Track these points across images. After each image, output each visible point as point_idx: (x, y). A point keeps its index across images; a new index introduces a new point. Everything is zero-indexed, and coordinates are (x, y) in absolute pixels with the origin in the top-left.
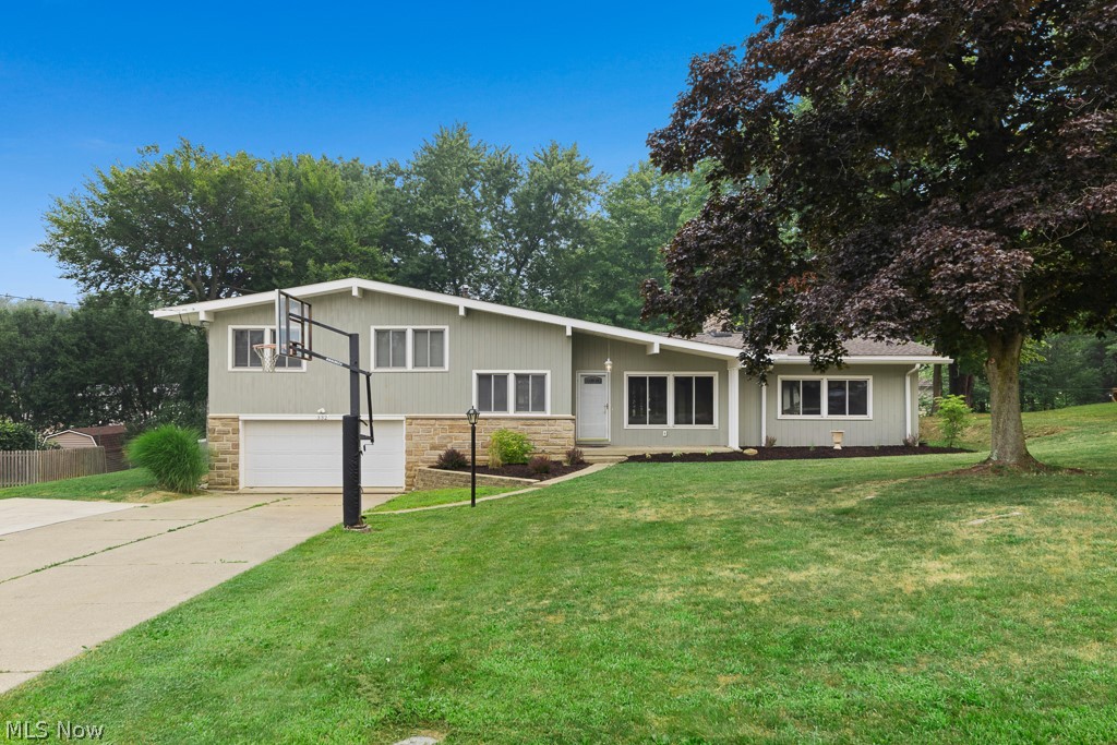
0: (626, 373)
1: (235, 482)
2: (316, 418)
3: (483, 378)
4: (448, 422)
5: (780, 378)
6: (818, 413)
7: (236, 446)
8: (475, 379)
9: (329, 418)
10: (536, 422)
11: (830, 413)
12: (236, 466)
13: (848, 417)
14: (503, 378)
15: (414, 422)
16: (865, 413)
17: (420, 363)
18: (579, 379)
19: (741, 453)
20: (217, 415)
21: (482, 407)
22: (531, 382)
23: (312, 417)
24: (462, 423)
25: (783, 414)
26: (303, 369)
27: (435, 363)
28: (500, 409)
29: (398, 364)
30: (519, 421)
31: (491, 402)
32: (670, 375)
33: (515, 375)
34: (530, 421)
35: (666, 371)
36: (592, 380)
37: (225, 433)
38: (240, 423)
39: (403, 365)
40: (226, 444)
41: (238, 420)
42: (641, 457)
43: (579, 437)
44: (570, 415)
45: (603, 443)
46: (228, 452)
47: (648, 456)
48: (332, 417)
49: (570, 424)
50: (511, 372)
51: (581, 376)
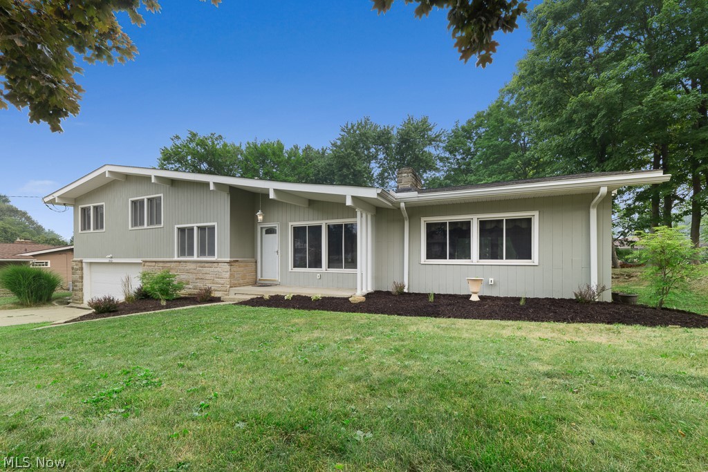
0: (290, 224)
1: (81, 300)
2: (108, 261)
3: (182, 230)
4: (161, 264)
5: (424, 221)
6: (468, 256)
7: (82, 278)
8: (176, 230)
10: (206, 265)
11: (482, 257)
12: (82, 290)
13: (505, 261)
14: (191, 229)
15: (147, 264)
16: (529, 257)
17: (151, 222)
18: (259, 230)
19: (346, 300)
20: (75, 259)
21: (182, 253)
22: (207, 233)
23: (107, 261)
24: (168, 265)
25: (427, 258)
26: (104, 230)
27: (159, 222)
28: (191, 254)
29: (142, 224)
30: (199, 264)
31: (185, 249)
32: (324, 224)
33: (198, 227)
34: (203, 264)
35: (320, 220)
36: (271, 231)
37: (77, 270)
38: (84, 264)
39: (143, 224)
40: (77, 277)
41: (81, 262)
42: (262, 298)
43: (259, 277)
44: (228, 259)
45: (274, 283)
46: (77, 282)
47: (267, 297)
48: (114, 260)
49: (227, 267)
50: (195, 225)
51: (262, 228)
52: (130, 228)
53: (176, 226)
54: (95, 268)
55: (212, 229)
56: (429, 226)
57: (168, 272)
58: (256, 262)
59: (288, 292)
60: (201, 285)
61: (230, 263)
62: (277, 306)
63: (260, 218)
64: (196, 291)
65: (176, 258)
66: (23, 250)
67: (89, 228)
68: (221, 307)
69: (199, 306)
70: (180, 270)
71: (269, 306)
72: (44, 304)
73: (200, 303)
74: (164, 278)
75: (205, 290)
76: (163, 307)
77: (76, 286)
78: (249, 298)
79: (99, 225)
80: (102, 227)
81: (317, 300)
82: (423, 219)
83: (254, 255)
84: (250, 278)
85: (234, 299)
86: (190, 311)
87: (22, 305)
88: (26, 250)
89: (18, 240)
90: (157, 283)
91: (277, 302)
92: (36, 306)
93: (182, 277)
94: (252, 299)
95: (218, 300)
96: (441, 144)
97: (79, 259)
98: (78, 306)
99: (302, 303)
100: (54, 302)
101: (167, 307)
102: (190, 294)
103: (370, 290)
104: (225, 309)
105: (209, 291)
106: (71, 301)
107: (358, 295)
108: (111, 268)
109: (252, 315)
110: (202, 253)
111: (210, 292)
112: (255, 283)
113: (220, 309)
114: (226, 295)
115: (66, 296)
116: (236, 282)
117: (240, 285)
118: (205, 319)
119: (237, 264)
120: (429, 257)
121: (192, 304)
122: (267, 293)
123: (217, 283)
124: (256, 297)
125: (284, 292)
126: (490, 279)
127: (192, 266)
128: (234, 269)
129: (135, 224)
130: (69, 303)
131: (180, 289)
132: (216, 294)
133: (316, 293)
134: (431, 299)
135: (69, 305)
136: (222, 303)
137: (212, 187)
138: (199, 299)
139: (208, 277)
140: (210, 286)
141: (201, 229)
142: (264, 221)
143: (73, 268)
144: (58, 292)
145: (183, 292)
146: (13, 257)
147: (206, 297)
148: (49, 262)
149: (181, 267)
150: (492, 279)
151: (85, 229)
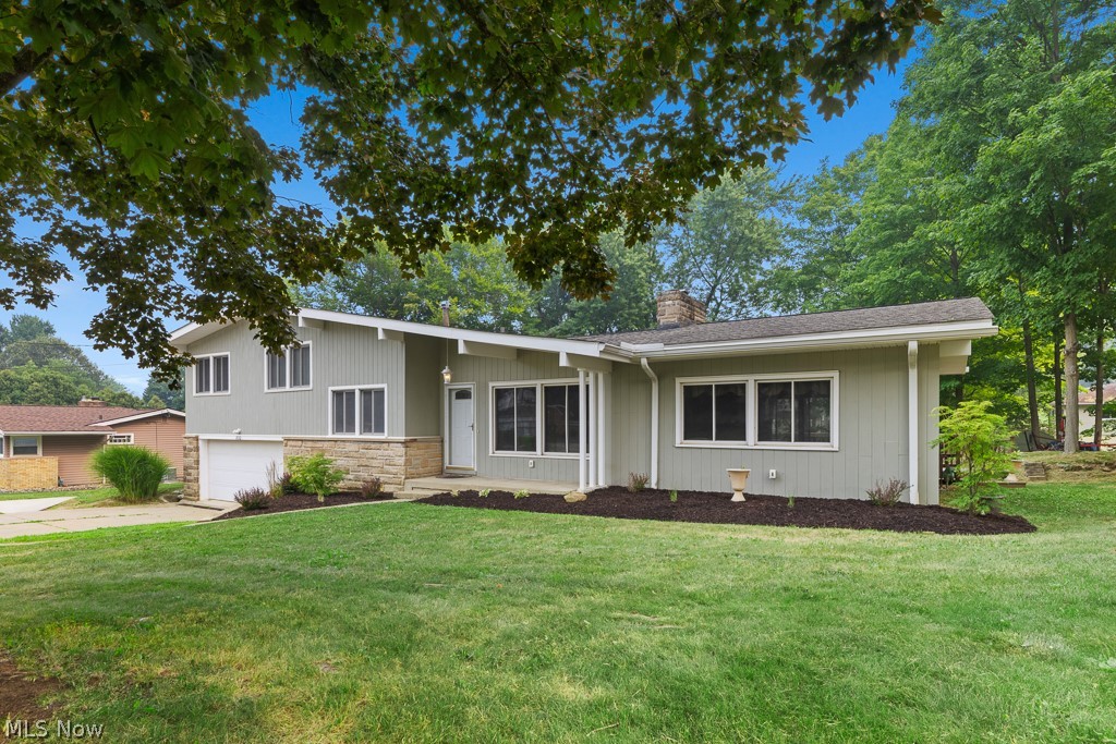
0: (491, 384)
1: (197, 494)
3: (338, 394)
4: (310, 444)
5: (680, 383)
6: (742, 437)
7: (198, 462)
8: (330, 395)
9: (243, 438)
10: (373, 446)
11: (761, 437)
12: (197, 480)
13: (793, 445)
14: (351, 394)
15: (290, 443)
16: (826, 438)
17: (295, 383)
18: (446, 393)
19: (561, 497)
20: (187, 435)
21: (338, 427)
22: (374, 398)
23: (233, 437)
24: (319, 445)
25: (685, 439)
26: (229, 392)
27: (306, 382)
28: (351, 429)
29: (282, 384)
30: (362, 444)
31: (343, 421)
32: (539, 384)
33: (361, 391)
34: (369, 444)
35: (533, 379)
36: (463, 395)
37: (191, 450)
38: (200, 442)
39: (284, 385)
40: (190, 461)
41: (197, 439)
42: (449, 494)
43: (447, 464)
44: (403, 438)
45: (469, 473)
46: (191, 468)
47: (455, 493)
48: (244, 437)
49: (401, 449)
50: (356, 388)
51: (450, 390)
52: (266, 390)
53: (331, 388)
54: (215, 448)
55: (380, 392)
56: (688, 390)
57: (322, 456)
58: (442, 441)
59: (483, 486)
60: (364, 475)
61: (405, 443)
62: (467, 505)
63: (447, 377)
64: (360, 484)
65: (330, 436)
66: (96, 418)
67: (208, 389)
68: (395, 504)
69: (366, 503)
70: (336, 452)
71: (457, 504)
72: (150, 500)
73: (367, 499)
74: (318, 464)
75: (373, 482)
76: (320, 505)
77: (190, 474)
78: (431, 493)
79: (222, 384)
80: (226, 388)
81: (522, 498)
82: (678, 381)
83: (439, 431)
84: (433, 465)
85: (411, 496)
86: (357, 510)
87: (123, 500)
88: (101, 417)
89: (84, 400)
90: (309, 471)
91: (469, 499)
92: (142, 503)
93: (339, 462)
94: (436, 496)
95: (390, 496)
96: (794, 204)
97: (194, 435)
98: (194, 503)
99: (502, 501)
100: (162, 498)
101: (326, 504)
102: (350, 488)
103: (602, 484)
104: (400, 507)
105: (377, 483)
106: (182, 496)
107: (578, 491)
108: (238, 448)
109: (434, 514)
110: (366, 428)
111: (379, 486)
112: (441, 473)
113: (394, 507)
114: (400, 489)
115: (174, 489)
116: (413, 471)
117: (419, 476)
118: (377, 519)
119: (415, 444)
120: (687, 436)
121: (357, 502)
122: (455, 486)
123: (387, 473)
124: (440, 492)
125: (479, 487)
126: (771, 471)
127: (353, 447)
128: (411, 452)
129: (272, 384)
130: (179, 500)
131: (338, 480)
132: (386, 489)
133: (521, 488)
134: (674, 498)
135: (181, 502)
136: (395, 501)
137: (381, 336)
138: (364, 495)
139: (374, 463)
140: (378, 476)
141: (365, 393)
142: (453, 380)
143: (185, 448)
144: (166, 483)
145: (341, 484)
146: (86, 428)
147: (373, 492)
148: (132, 435)
149: (338, 448)
150: (774, 471)
151: (201, 390)
